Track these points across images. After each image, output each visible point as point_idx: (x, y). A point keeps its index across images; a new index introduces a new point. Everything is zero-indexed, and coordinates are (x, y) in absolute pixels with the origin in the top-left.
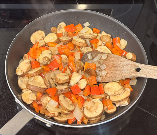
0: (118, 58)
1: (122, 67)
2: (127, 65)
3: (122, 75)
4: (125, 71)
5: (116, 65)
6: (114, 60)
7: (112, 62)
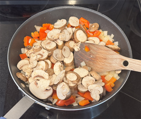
0: (108, 50)
1: (111, 60)
2: (116, 59)
3: (112, 68)
4: (115, 65)
5: (106, 58)
6: (104, 52)
7: (102, 54)
